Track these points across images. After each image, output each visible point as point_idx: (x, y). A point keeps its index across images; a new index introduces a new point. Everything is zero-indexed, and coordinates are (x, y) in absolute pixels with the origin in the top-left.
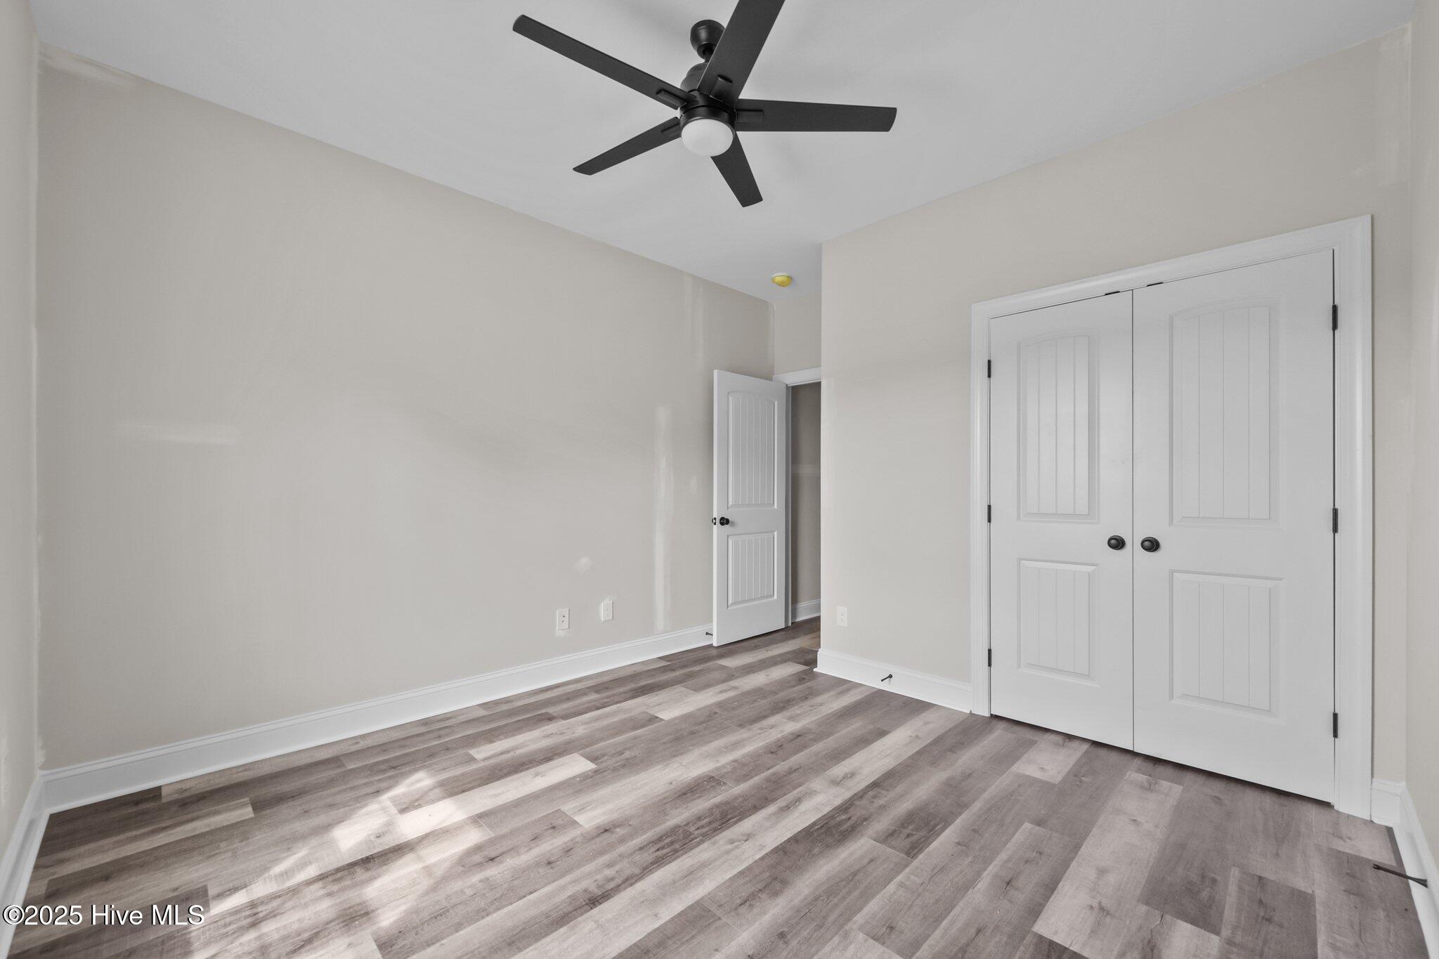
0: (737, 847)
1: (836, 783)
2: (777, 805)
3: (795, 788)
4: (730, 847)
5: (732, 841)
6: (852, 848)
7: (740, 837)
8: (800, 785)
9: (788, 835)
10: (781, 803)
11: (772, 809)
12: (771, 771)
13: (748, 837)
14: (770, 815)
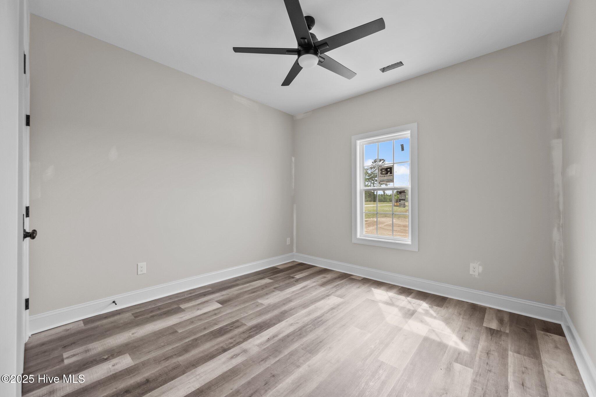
0: (296, 321)
1: (245, 351)
2: (278, 338)
3: (267, 348)
4: (298, 321)
5: (297, 323)
6: (256, 322)
7: (294, 324)
8: (264, 349)
9: (276, 326)
10: (276, 339)
11: (281, 336)
12: (277, 359)
13: (291, 325)
14: (282, 333)
